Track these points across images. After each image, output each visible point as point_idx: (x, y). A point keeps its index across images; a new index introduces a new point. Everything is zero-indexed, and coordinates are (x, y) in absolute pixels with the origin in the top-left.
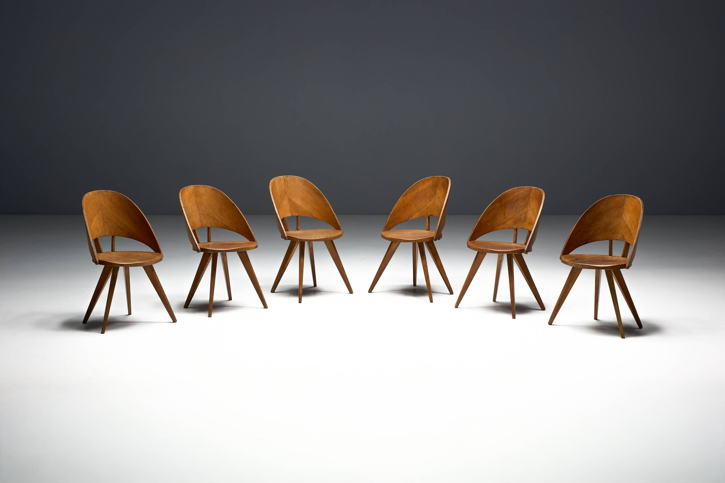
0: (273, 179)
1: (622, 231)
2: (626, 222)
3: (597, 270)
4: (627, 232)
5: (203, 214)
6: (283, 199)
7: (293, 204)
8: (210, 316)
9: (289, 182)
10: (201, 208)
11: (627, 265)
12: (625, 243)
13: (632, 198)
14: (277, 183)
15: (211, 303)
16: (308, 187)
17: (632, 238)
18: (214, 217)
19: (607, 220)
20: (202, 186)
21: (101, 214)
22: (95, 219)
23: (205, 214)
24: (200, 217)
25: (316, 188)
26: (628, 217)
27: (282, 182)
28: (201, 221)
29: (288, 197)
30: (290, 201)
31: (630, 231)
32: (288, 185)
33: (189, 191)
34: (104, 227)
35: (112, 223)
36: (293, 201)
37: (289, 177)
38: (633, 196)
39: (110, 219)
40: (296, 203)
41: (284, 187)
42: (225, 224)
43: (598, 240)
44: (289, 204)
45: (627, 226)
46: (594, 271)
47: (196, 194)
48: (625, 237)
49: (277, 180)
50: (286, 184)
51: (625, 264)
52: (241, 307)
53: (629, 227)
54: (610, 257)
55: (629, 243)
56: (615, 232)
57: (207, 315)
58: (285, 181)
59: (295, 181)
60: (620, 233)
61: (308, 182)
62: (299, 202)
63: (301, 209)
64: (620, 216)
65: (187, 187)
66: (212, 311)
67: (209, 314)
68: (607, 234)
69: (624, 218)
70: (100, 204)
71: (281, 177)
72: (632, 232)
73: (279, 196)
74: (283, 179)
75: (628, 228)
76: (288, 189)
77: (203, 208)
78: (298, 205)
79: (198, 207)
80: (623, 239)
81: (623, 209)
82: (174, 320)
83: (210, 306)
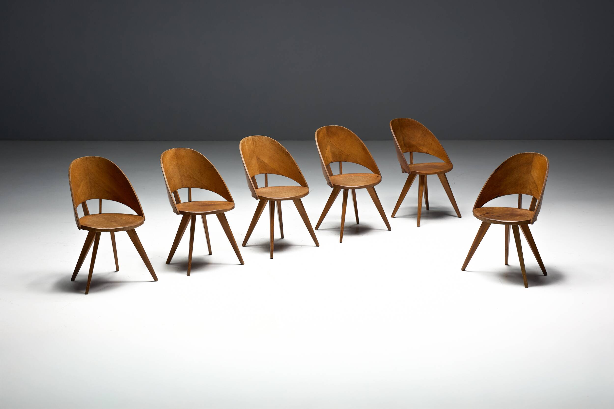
0: (242, 140)
1: (530, 187)
2: (534, 178)
3: (506, 225)
4: (535, 188)
5: (184, 176)
6: (252, 158)
7: (261, 162)
8: (189, 274)
9: (257, 142)
10: (182, 169)
11: (531, 221)
12: (533, 198)
13: (539, 156)
14: (246, 144)
15: (189, 262)
16: (275, 146)
17: (539, 194)
18: (194, 178)
19: (517, 176)
20: (183, 149)
21: (88, 179)
22: (82, 184)
23: (186, 175)
24: (181, 178)
25: (282, 147)
26: (536, 173)
27: (251, 142)
28: (182, 182)
29: (256, 156)
30: (259, 160)
31: (537, 188)
32: (256, 144)
33: (171, 154)
34: (91, 191)
35: (99, 187)
36: (261, 159)
37: (257, 137)
38: (541, 155)
39: (97, 184)
40: (264, 162)
41: (253, 147)
42: (205, 185)
43: (509, 194)
44: (258, 162)
45: (535, 182)
46: (504, 226)
47: (177, 156)
48: (533, 192)
49: (246, 141)
50: (254, 144)
51: (530, 220)
52: (221, 264)
53: (536, 182)
54: (519, 210)
55: (536, 198)
56: (524, 186)
57: (186, 273)
58: (253, 141)
59: (262, 140)
60: (529, 188)
61: (275, 142)
62: (266, 161)
63: (269, 167)
64: (529, 172)
65: (169, 150)
66: (190, 270)
67: (188, 273)
68: (516, 188)
69: (532, 174)
70: (88, 169)
71: (250, 137)
72: (539, 187)
73: (248, 156)
74: (252, 139)
75: (536, 184)
76: (256, 148)
77: (184, 170)
78: (266, 163)
79: (179, 168)
80: (530, 194)
81: (532, 167)
82: (156, 279)
83: (189, 265)
